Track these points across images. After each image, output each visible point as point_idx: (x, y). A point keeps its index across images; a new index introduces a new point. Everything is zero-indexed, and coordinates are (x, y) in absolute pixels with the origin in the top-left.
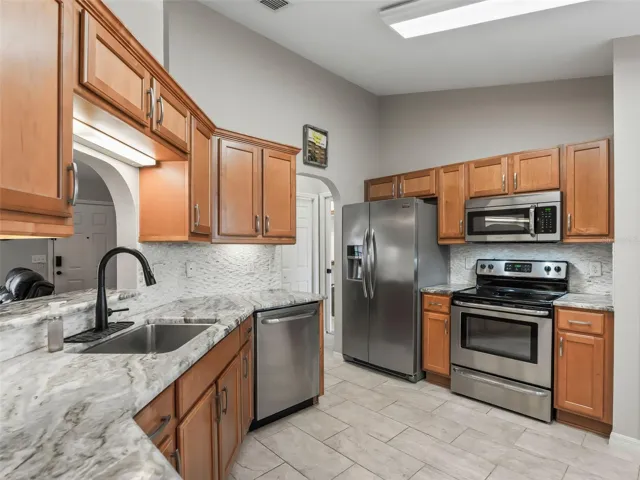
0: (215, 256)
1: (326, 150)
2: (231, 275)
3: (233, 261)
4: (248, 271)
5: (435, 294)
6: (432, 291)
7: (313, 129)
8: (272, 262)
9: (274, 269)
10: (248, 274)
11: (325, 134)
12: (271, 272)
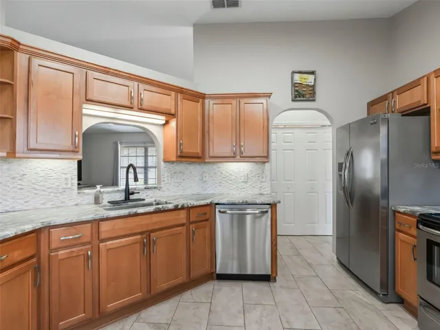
0: (219, 169)
1: (313, 86)
2: (230, 182)
3: (232, 173)
4: (243, 180)
5: (404, 213)
6: (402, 210)
7: (300, 72)
8: (262, 174)
9: (264, 180)
10: (243, 182)
11: (313, 73)
12: (262, 182)
